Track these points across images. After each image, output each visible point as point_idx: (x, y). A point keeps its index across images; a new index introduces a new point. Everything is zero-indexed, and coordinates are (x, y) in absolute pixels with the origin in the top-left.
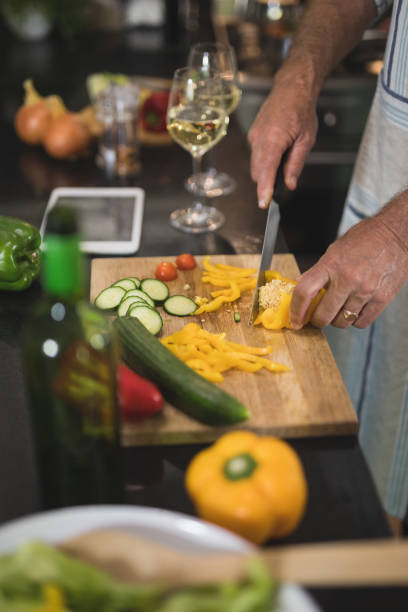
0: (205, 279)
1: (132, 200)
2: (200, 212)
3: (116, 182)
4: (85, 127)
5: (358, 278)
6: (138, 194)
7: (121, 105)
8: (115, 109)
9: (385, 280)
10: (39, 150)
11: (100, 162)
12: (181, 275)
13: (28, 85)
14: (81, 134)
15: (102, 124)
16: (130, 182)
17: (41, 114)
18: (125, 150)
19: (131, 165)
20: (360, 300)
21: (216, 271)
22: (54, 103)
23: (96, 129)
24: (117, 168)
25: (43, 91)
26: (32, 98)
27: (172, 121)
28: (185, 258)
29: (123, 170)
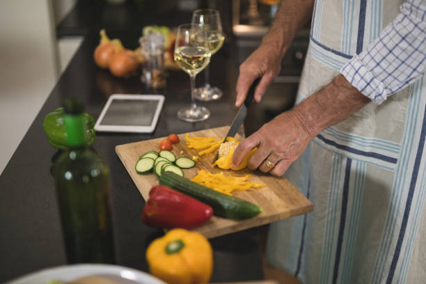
0: (190, 147)
1: (157, 102)
2: (195, 110)
3: (150, 91)
4: (135, 58)
5: (277, 143)
6: (161, 99)
7: (153, 45)
8: (150, 48)
9: (292, 148)
10: (106, 71)
11: (143, 79)
12: (174, 146)
13: (103, 33)
14: (131, 62)
15: (144, 57)
16: (159, 91)
17: (109, 50)
18: (156, 72)
19: (160, 81)
20: (278, 156)
21: (194, 141)
22: (117, 44)
23: (141, 59)
24: (152, 83)
25: (111, 37)
26: (104, 40)
27: (177, 55)
28: (172, 137)
29: (155, 84)
